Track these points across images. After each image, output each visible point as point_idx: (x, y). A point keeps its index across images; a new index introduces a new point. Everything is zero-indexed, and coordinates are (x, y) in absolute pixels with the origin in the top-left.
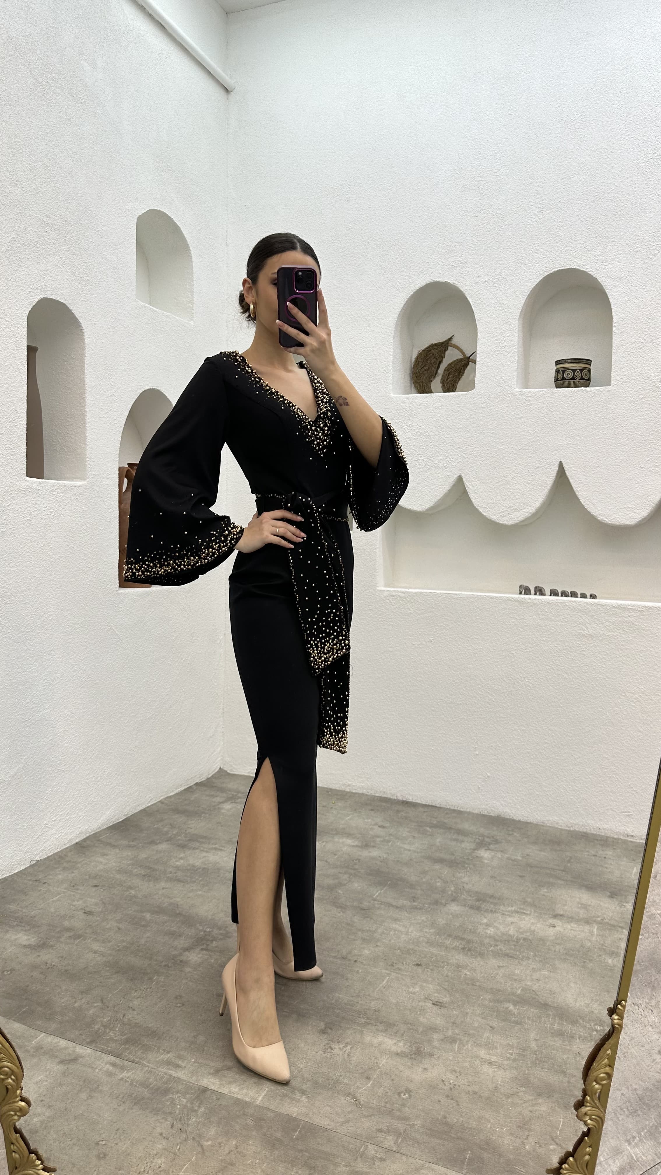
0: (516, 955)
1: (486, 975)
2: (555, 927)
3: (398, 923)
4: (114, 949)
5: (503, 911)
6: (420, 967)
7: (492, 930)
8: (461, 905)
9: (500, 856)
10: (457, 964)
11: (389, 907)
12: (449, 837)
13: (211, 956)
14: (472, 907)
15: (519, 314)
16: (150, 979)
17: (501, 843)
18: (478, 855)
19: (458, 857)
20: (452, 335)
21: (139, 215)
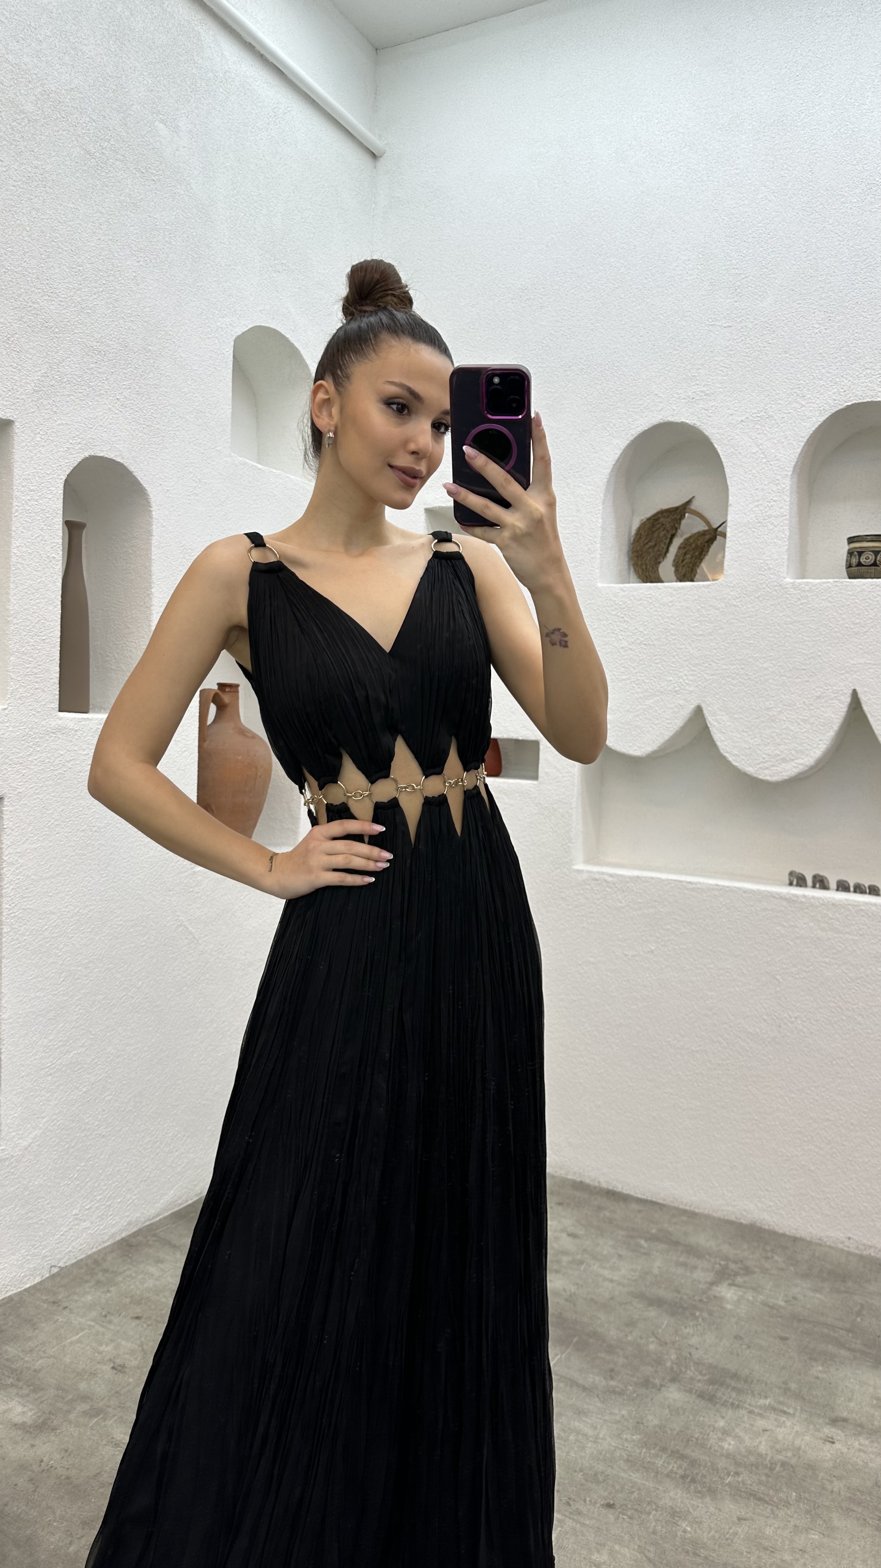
0: (768, 1495)
1: (717, 1536)
2: (833, 1443)
3: (584, 1419)
5: (750, 1405)
6: (612, 1511)
7: (732, 1443)
8: (685, 1391)
9: (751, 1298)
10: (672, 1508)
11: (571, 1386)
12: (675, 1258)
14: (701, 1395)
15: (791, 469)
17: (753, 1272)
18: (717, 1294)
19: (685, 1297)
20: (691, 497)
21: (238, 334)
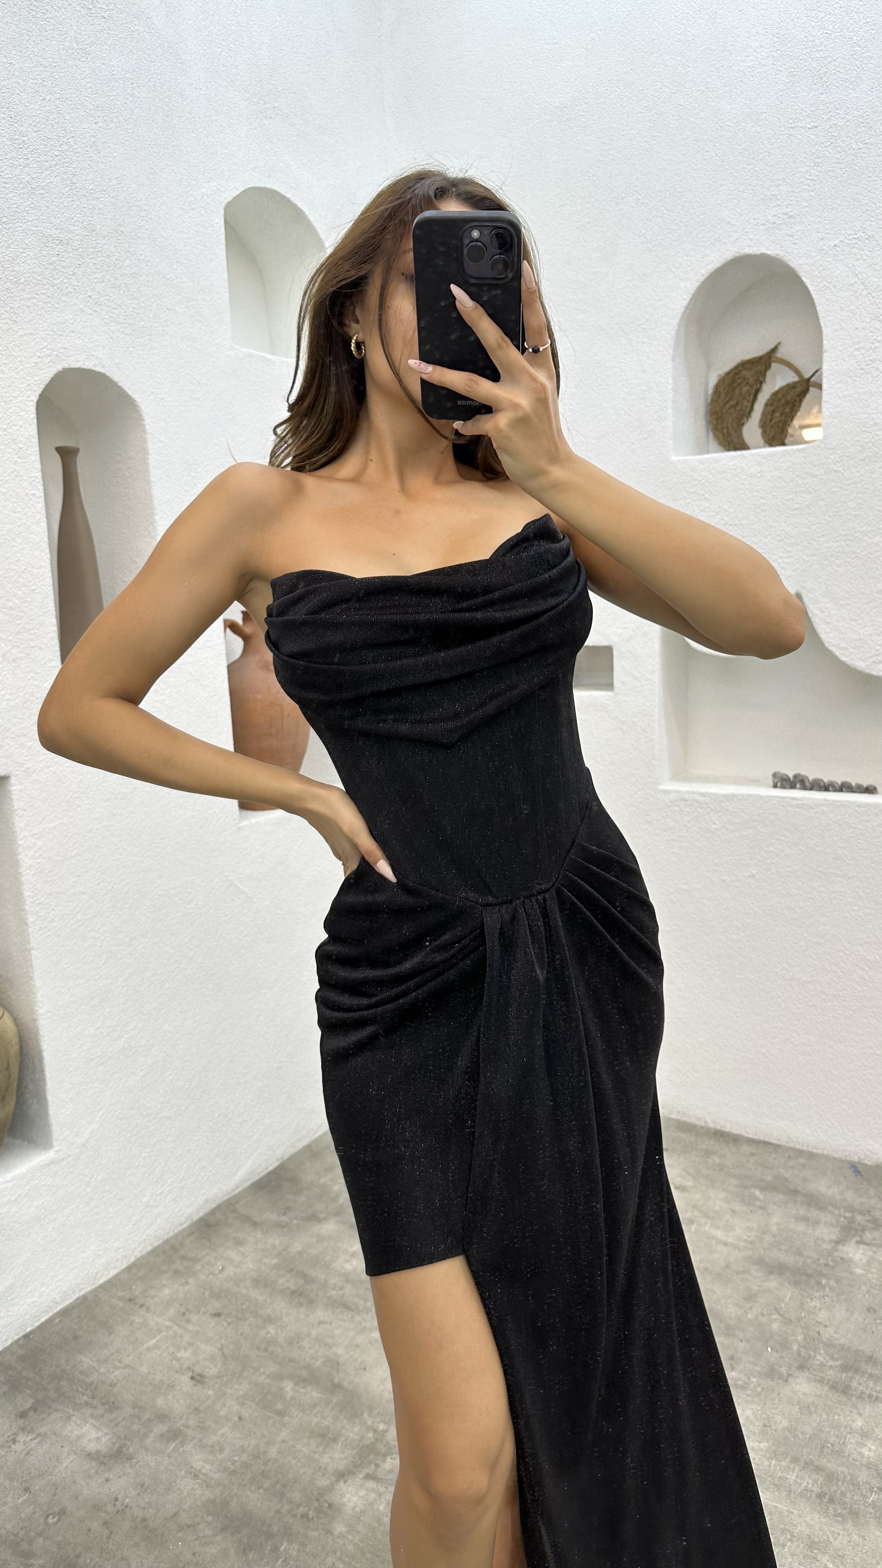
4: (226, 1469)
8: (815, 1380)
12: (794, 1211)
13: (380, 1495)
14: (834, 1387)
16: (276, 1549)
18: (845, 1256)
19: (809, 1261)
20: (775, 343)
21: (228, 200)
